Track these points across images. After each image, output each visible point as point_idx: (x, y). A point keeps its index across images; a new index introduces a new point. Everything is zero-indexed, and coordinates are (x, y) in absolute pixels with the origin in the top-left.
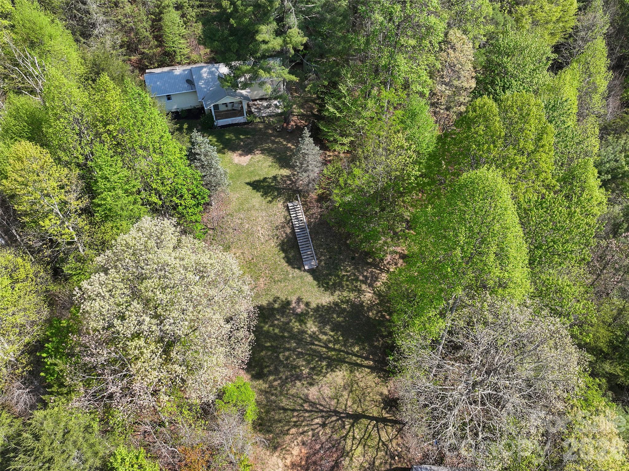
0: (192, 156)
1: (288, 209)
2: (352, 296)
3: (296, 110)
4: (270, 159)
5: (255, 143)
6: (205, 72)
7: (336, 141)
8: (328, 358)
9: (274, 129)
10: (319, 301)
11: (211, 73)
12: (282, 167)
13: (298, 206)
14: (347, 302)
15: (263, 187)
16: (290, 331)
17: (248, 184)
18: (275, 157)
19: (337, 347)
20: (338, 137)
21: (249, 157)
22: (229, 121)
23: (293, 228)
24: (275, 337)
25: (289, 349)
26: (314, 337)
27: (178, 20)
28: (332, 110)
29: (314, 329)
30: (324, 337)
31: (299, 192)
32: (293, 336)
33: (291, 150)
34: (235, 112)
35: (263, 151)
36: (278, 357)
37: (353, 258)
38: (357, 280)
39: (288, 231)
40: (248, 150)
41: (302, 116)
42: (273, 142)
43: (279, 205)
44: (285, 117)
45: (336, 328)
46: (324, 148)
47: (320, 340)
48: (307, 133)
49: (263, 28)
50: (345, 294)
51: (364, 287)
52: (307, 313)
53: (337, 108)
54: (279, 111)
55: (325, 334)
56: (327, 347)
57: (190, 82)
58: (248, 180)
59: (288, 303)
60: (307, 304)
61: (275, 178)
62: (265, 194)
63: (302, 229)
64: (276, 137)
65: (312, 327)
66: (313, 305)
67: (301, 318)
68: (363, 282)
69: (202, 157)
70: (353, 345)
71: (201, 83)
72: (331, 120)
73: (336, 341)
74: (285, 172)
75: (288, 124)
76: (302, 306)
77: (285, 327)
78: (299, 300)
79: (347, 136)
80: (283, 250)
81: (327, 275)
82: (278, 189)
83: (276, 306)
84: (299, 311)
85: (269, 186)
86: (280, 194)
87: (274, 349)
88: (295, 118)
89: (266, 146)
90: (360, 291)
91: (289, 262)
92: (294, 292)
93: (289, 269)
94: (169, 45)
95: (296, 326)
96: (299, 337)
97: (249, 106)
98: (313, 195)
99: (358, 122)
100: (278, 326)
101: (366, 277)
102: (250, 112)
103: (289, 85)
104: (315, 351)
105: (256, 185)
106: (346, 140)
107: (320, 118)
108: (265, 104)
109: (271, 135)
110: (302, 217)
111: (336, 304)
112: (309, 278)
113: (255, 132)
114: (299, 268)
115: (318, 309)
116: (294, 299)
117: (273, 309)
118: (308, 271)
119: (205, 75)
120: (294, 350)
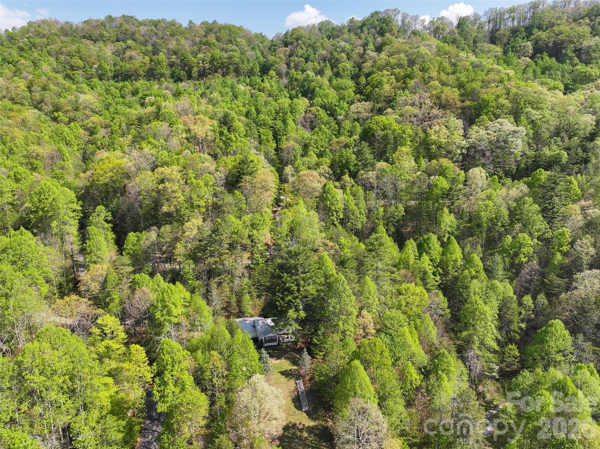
0: (260, 359)
1: (296, 384)
2: (323, 423)
3: (301, 340)
4: (289, 362)
5: (282, 354)
6: (260, 323)
7: (317, 354)
8: (312, 446)
9: (290, 348)
10: (309, 424)
11: (263, 323)
12: (294, 365)
13: (300, 382)
14: (321, 425)
15: (285, 374)
16: (296, 435)
17: (279, 372)
18: (290, 361)
19: (316, 442)
20: (318, 352)
21: (279, 360)
22: (270, 344)
23: (298, 392)
24: (290, 438)
25: (295, 442)
26: (306, 438)
27: (249, 297)
28: (315, 341)
29: (306, 435)
30: (311, 439)
31: (302, 376)
32: (297, 438)
33: (298, 358)
34: (272, 340)
35: (285, 358)
36: (291, 445)
37: (325, 407)
38: (326, 416)
39: (296, 393)
40: (279, 358)
41: (303, 343)
42: (290, 354)
43: (292, 381)
44: (295, 343)
45: (316, 435)
46: (313, 357)
47: (309, 440)
48: (305, 350)
49: (290, 311)
50: (320, 422)
51: (329, 420)
52: (303, 429)
53: (317, 340)
54: (293, 340)
55: (311, 437)
56: (311, 442)
57: (254, 327)
58: (279, 371)
59: (296, 424)
60: (304, 425)
61: (291, 370)
62: (286, 377)
63: (302, 393)
64: (291, 352)
65: (305, 434)
66: (306, 426)
67: (301, 430)
68: (328, 418)
69: (265, 359)
70: (323, 442)
71: (259, 327)
72: (315, 345)
73: (316, 441)
74: (295, 368)
75: (297, 346)
76: (302, 426)
77: (294, 434)
78: (300, 423)
79: (322, 352)
80: (293, 402)
81: (313, 414)
82: (292, 375)
83: (290, 425)
84: (300, 427)
85: (288, 374)
86: (293, 377)
87: (289, 442)
88: (300, 343)
89: (286, 356)
90: (327, 421)
91: (296, 407)
92: (298, 420)
93: (296, 410)
94: (244, 309)
95: (299, 433)
96: (300, 438)
97: (279, 338)
98: (307, 378)
99: (326, 346)
100: (291, 433)
101: (330, 416)
102: (279, 341)
103: (298, 330)
104: (306, 444)
105: (282, 373)
106: (321, 354)
107: (311, 343)
108: (286, 336)
109: (289, 351)
110: (302, 387)
111: (316, 426)
112: (305, 415)
113: (282, 349)
114: (300, 410)
115: (308, 427)
116: (298, 423)
117: (289, 426)
118: (305, 412)
119: (260, 324)
120: (298, 443)
